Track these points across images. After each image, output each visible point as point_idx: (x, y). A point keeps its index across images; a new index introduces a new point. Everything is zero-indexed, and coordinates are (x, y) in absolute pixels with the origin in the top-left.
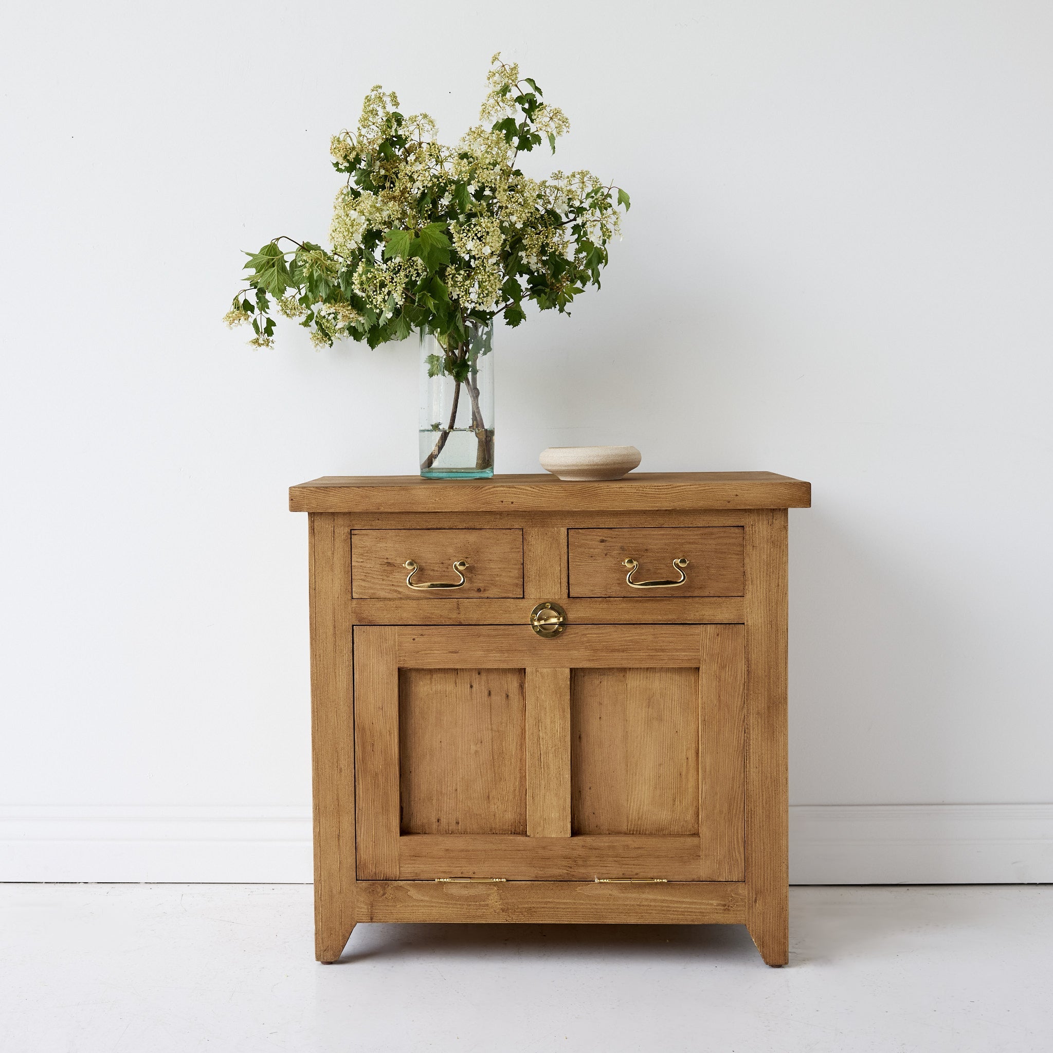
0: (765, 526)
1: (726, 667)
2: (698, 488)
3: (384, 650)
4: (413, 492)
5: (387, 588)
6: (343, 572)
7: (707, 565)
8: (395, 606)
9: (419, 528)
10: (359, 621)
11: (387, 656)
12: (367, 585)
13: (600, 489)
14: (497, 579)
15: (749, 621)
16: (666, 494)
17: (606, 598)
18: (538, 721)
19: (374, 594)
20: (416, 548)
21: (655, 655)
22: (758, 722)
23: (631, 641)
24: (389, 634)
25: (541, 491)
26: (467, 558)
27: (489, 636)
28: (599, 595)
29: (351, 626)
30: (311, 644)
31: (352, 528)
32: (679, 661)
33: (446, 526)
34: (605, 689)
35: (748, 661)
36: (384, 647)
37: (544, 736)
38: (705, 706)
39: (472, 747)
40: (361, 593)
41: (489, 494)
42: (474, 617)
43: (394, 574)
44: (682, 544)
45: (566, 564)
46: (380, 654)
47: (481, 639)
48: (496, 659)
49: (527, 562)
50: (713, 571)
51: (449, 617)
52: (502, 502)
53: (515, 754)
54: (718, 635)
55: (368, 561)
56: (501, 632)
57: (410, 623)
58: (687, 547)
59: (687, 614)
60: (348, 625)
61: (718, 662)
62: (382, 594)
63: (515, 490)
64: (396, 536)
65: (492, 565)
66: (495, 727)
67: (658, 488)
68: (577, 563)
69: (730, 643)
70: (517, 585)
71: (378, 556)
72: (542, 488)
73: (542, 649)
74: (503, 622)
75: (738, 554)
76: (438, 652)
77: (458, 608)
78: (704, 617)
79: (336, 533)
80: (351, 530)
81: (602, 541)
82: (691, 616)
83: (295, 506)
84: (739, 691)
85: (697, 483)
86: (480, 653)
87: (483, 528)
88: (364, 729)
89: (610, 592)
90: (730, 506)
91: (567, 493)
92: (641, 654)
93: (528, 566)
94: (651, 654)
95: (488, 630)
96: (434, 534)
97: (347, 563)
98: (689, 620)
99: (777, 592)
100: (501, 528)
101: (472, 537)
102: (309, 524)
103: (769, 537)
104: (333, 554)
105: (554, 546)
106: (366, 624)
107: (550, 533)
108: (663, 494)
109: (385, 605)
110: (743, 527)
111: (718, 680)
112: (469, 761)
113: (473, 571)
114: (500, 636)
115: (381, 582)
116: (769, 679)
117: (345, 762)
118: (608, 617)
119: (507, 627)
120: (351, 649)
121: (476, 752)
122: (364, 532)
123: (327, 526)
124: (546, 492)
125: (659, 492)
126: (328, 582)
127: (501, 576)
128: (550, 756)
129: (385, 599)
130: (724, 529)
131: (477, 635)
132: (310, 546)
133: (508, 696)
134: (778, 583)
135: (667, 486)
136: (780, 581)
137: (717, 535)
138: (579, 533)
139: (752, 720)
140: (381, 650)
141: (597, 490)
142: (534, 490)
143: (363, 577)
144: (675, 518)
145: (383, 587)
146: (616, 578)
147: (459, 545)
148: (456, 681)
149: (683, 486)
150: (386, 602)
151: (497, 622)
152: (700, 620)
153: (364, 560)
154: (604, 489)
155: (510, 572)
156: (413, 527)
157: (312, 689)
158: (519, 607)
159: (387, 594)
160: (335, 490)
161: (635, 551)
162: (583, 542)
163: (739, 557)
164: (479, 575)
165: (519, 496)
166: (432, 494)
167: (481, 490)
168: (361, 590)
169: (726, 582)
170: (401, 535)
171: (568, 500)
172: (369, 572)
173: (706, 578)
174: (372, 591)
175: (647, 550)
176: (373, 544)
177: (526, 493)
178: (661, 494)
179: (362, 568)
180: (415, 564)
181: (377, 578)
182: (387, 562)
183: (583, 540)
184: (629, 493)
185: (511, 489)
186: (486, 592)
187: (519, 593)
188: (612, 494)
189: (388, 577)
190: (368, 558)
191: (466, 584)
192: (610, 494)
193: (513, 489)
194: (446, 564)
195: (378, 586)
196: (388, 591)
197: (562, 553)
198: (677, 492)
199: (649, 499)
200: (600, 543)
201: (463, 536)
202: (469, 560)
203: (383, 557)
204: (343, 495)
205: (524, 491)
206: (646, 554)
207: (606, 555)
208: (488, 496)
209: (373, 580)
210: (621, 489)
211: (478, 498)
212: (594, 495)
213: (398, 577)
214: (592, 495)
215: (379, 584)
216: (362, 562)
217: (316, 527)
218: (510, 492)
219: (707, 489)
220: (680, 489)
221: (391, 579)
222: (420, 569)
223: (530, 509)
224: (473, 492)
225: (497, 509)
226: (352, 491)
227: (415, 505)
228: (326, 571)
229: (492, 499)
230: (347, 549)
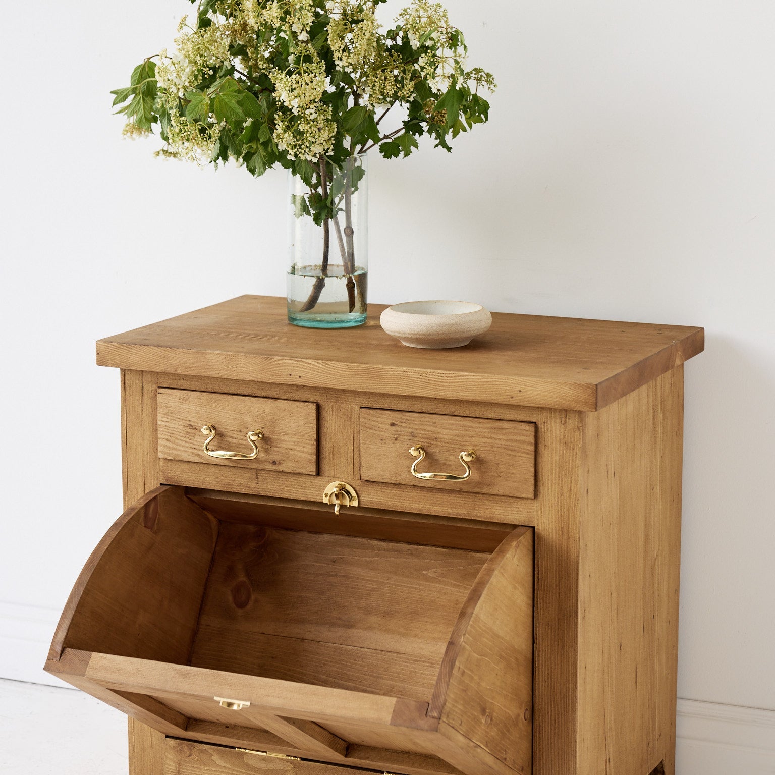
0: (558, 425)
2: (481, 379)
4: (208, 357)
5: (190, 450)
7: (497, 462)
9: (220, 392)
10: (167, 481)
12: (171, 446)
13: (384, 372)
14: (292, 452)
15: (540, 525)
16: (449, 383)
17: (396, 485)
19: (178, 455)
20: (216, 413)
22: (547, 634)
25: (328, 367)
26: (263, 428)
28: (390, 481)
29: (159, 485)
31: (158, 386)
33: (245, 393)
40: (165, 453)
41: (278, 365)
42: (271, 489)
43: (195, 437)
44: (472, 437)
49: (322, 438)
50: (502, 468)
51: (248, 486)
52: (290, 375)
55: (172, 421)
58: (476, 440)
59: (477, 510)
60: (156, 483)
62: (185, 457)
63: (303, 364)
64: (198, 398)
65: (286, 438)
67: (442, 375)
68: (368, 446)
70: (310, 461)
71: (181, 418)
72: (328, 365)
74: (299, 497)
75: (528, 454)
77: (257, 478)
79: (145, 390)
81: (393, 425)
83: (102, 361)
85: (481, 375)
87: (280, 398)
89: (400, 479)
90: (513, 402)
91: (352, 372)
93: (322, 442)
97: (152, 422)
98: (479, 517)
100: (296, 399)
101: (268, 406)
102: (121, 378)
103: (562, 437)
104: (142, 410)
105: (347, 423)
107: (344, 410)
108: (447, 382)
109: (188, 467)
110: (535, 423)
113: (269, 443)
115: (184, 444)
118: (400, 504)
122: (168, 391)
123: (136, 382)
124: (332, 369)
125: (442, 379)
126: (138, 438)
127: (295, 450)
129: (188, 462)
130: (514, 424)
132: (122, 400)
134: (571, 488)
135: (450, 374)
136: (573, 487)
137: (507, 431)
138: (370, 414)
141: (381, 372)
142: (321, 366)
143: (168, 437)
144: (465, 407)
145: (186, 449)
146: (404, 465)
147: (256, 414)
149: (466, 376)
151: (293, 497)
152: (490, 518)
153: (169, 420)
154: (388, 371)
155: (304, 447)
156: (215, 391)
158: (314, 484)
159: (189, 457)
160: (136, 348)
161: (425, 439)
162: (373, 423)
163: (529, 456)
164: (274, 446)
165: (307, 371)
166: (224, 361)
167: (270, 361)
168: (166, 450)
169: (515, 482)
170: (202, 398)
171: (353, 379)
172: (173, 432)
173: (495, 474)
174: (175, 452)
175: (436, 438)
176: (176, 404)
177: (313, 368)
178: (444, 382)
179: (166, 428)
180: (212, 430)
181: (180, 440)
182: (189, 425)
183: (374, 421)
184: (413, 378)
185: (298, 363)
186: (281, 465)
187: (312, 469)
188: (396, 378)
189: (190, 440)
190: (172, 418)
191: (262, 455)
192: (393, 378)
193: (300, 363)
194: (242, 431)
195: (181, 448)
196: (191, 454)
197: (355, 432)
198: (460, 382)
199: (432, 386)
200: (390, 427)
201: (260, 405)
202: (265, 431)
203: (186, 419)
204: (143, 354)
205: (311, 366)
206: (435, 443)
207: (396, 440)
208: (277, 367)
209: (177, 441)
210: (405, 373)
211: (268, 369)
212: (378, 376)
213: (199, 440)
214: (376, 377)
215: (183, 446)
216: (166, 422)
217: (127, 381)
218: (298, 365)
219: (491, 382)
220: (463, 379)
221: (193, 442)
222: (219, 434)
223: (317, 385)
224: (263, 363)
225: (286, 382)
226: (151, 350)
227: (209, 370)
228: (136, 427)
229: (280, 371)
230: (155, 407)
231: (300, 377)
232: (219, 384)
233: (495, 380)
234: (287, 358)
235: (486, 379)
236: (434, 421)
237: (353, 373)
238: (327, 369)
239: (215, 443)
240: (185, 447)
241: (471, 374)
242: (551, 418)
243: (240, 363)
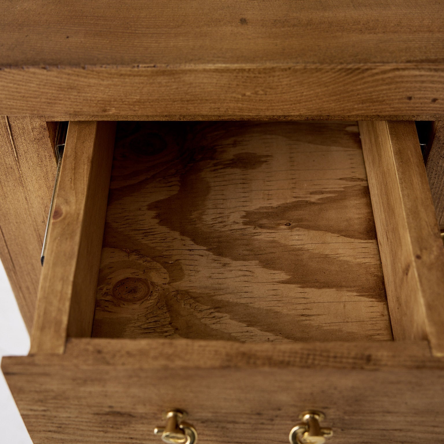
52: (410, 98)
104: (17, 161)
126: (19, 201)
167: (360, 76)
185: (438, 73)
204: (11, 85)
211: (352, 91)
224: (341, 79)
225: (394, 111)
226: (32, 75)
227: (194, 103)
228: (9, 186)
229: (384, 92)
230: (46, 154)
231: (434, 100)
243: (277, 86)
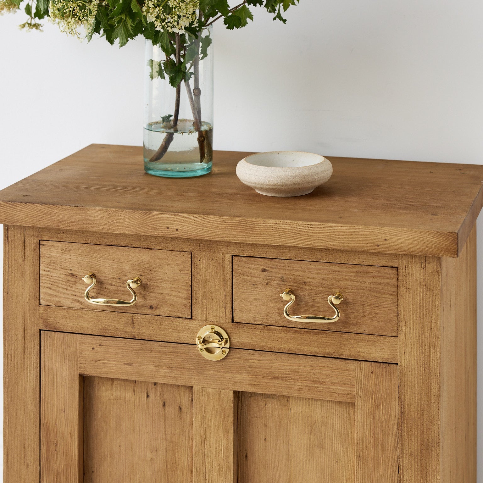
0: (418, 269)
1: (380, 405)
2: (349, 229)
3: (67, 356)
4: (89, 212)
5: (71, 297)
6: (32, 279)
7: (362, 303)
8: (77, 316)
9: (99, 243)
10: (46, 326)
11: (69, 362)
12: (53, 293)
13: (257, 224)
14: (168, 298)
15: (403, 361)
16: (318, 233)
17: (267, 326)
18: (204, 439)
19: (59, 302)
20: (96, 262)
21: (312, 387)
22: (411, 464)
23: (290, 370)
24: (71, 341)
25: (203, 221)
26: (141, 275)
27: (160, 352)
28: (260, 323)
29: (39, 330)
30: (4, 344)
31: (40, 239)
32: (335, 395)
33: (123, 244)
34: (270, 412)
35: (401, 401)
36: (67, 353)
37: (209, 454)
38: (360, 442)
39: (148, 454)
40: (47, 300)
41: (156, 220)
42: (146, 332)
43: (77, 285)
44: (338, 280)
45: (230, 289)
46: (63, 360)
47: (153, 354)
48: (166, 374)
49: (195, 284)
50: (368, 309)
51: (124, 330)
52: (168, 228)
53: (187, 465)
54: (372, 373)
55: (54, 271)
56: (171, 350)
57: (90, 333)
58: (343, 283)
60: (35, 329)
61: (372, 400)
62: (66, 303)
63: (180, 218)
64: (79, 249)
65: (163, 285)
66: (168, 437)
68: (240, 290)
69: (384, 382)
70: (185, 305)
71: (63, 267)
72: (204, 218)
73: (208, 370)
74: (173, 340)
75: (392, 295)
76: (114, 363)
77: (133, 323)
78: (359, 353)
79: (27, 243)
80: (40, 240)
81: (264, 270)
82: (347, 352)
84: (393, 430)
85: (348, 225)
86: (151, 368)
87: (155, 248)
88: (48, 429)
89: (271, 321)
90: (379, 250)
91: (227, 224)
92: (300, 384)
93: (195, 289)
94: (309, 385)
95: (159, 346)
96: (112, 250)
97: (36, 271)
98: (345, 355)
99: (430, 335)
100: (172, 249)
101: (146, 256)
102: (4, 232)
103: (422, 280)
104: (24, 261)
105: (219, 271)
106: (52, 330)
107: (216, 259)
108: (316, 233)
109: (68, 314)
110: (397, 267)
111: (372, 417)
112: (145, 468)
113: (147, 289)
114: (169, 354)
115: (65, 291)
116: (423, 422)
117: (32, 458)
118: (269, 345)
119: (176, 345)
120: (39, 352)
121: (152, 459)
122: (51, 243)
123: (19, 235)
124: (207, 222)
126: (20, 287)
127: (171, 295)
128: (214, 475)
129: (68, 308)
130: (379, 269)
131: (149, 350)
132: (4, 252)
133: (180, 409)
134: (431, 327)
135: (319, 225)
136: (433, 325)
137: (372, 274)
138: (242, 261)
139: (406, 461)
140: (64, 356)
141: (254, 224)
142: (197, 219)
143: (49, 286)
144: (332, 254)
145: (67, 296)
146: (276, 307)
147: (134, 262)
148: (134, 389)
149: (334, 226)
150: (69, 311)
151: (167, 340)
152: (355, 356)
153: (51, 270)
154: (260, 223)
155: (180, 292)
156: (94, 242)
157: (4, 387)
158: (187, 327)
159: (70, 303)
160: (21, 206)
161: (294, 283)
162: (246, 269)
163: (393, 297)
164: (152, 292)
165: (183, 224)
166: (105, 216)
167: (149, 216)
168: (47, 297)
169: (380, 321)
170: (83, 248)
171: (227, 231)
172: (55, 281)
173: (361, 315)
174: (57, 299)
175: (305, 283)
176: (58, 255)
177: (190, 222)
178: (314, 233)
179: (48, 277)
180: (93, 279)
181: (62, 288)
182: (71, 274)
183: (246, 268)
184: (284, 229)
185: (176, 217)
186: (158, 310)
187: (187, 313)
188: (268, 229)
189: (71, 287)
190: (54, 268)
191: (140, 301)
192: (266, 229)
193: (177, 217)
194: (122, 280)
195: (62, 295)
196: (71, 301)
197: (227, 278)
198: (329, 232)
199: (302, 237)
200: (261, 272)
201: (138, 255)
202: (142, 278)
203: (67, 268)
204: (27, 211)
205: (188, 220)
206: (304, 287)
207: (267, 284)
208: (155, 221)
209: (58, 289)
210: (276, 225)
211: (147, 223)
212: (251, 228)
213: (80, 288)
214: (250, 228)
215: (64, 293)
216: (49, 271)
217: (9, 235)
218: (175, 219)
219: (357, 232)
220: (332, 229)
221: (74, 289)
222: (99, 282)
223: (193, 237)
224: (142, 217)
225: (163, 234)
226: (36, 207)
227: (91, 225)
228: (17, 277)
229: (158, 224)
230: (36, 258)
231: (177, 230)
232: (97, 237)
233: (362, 230)
234: (165, 213)
235: (353, 229)
236: (303, 266)
237: (228, 226)
238: (203, 222)
239: (95, 290)
240: (66, 294)
241: (339, 225)
242: (412, 263)
243: (120, 218)
